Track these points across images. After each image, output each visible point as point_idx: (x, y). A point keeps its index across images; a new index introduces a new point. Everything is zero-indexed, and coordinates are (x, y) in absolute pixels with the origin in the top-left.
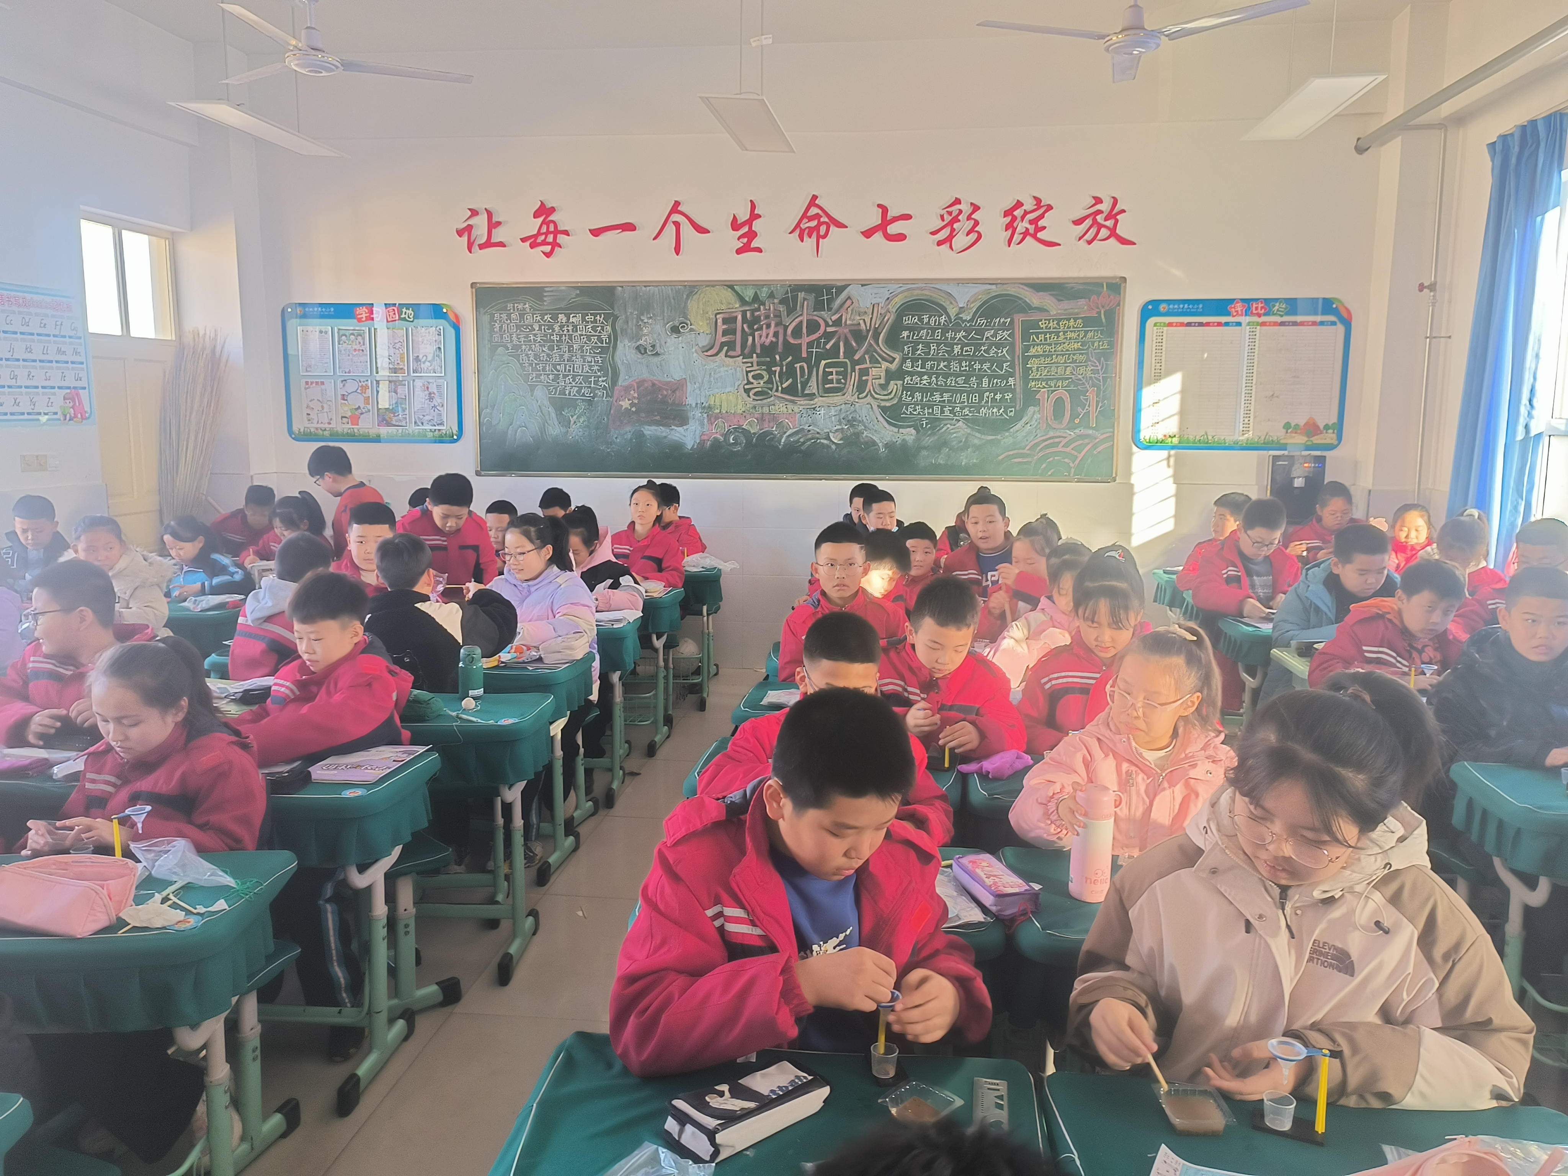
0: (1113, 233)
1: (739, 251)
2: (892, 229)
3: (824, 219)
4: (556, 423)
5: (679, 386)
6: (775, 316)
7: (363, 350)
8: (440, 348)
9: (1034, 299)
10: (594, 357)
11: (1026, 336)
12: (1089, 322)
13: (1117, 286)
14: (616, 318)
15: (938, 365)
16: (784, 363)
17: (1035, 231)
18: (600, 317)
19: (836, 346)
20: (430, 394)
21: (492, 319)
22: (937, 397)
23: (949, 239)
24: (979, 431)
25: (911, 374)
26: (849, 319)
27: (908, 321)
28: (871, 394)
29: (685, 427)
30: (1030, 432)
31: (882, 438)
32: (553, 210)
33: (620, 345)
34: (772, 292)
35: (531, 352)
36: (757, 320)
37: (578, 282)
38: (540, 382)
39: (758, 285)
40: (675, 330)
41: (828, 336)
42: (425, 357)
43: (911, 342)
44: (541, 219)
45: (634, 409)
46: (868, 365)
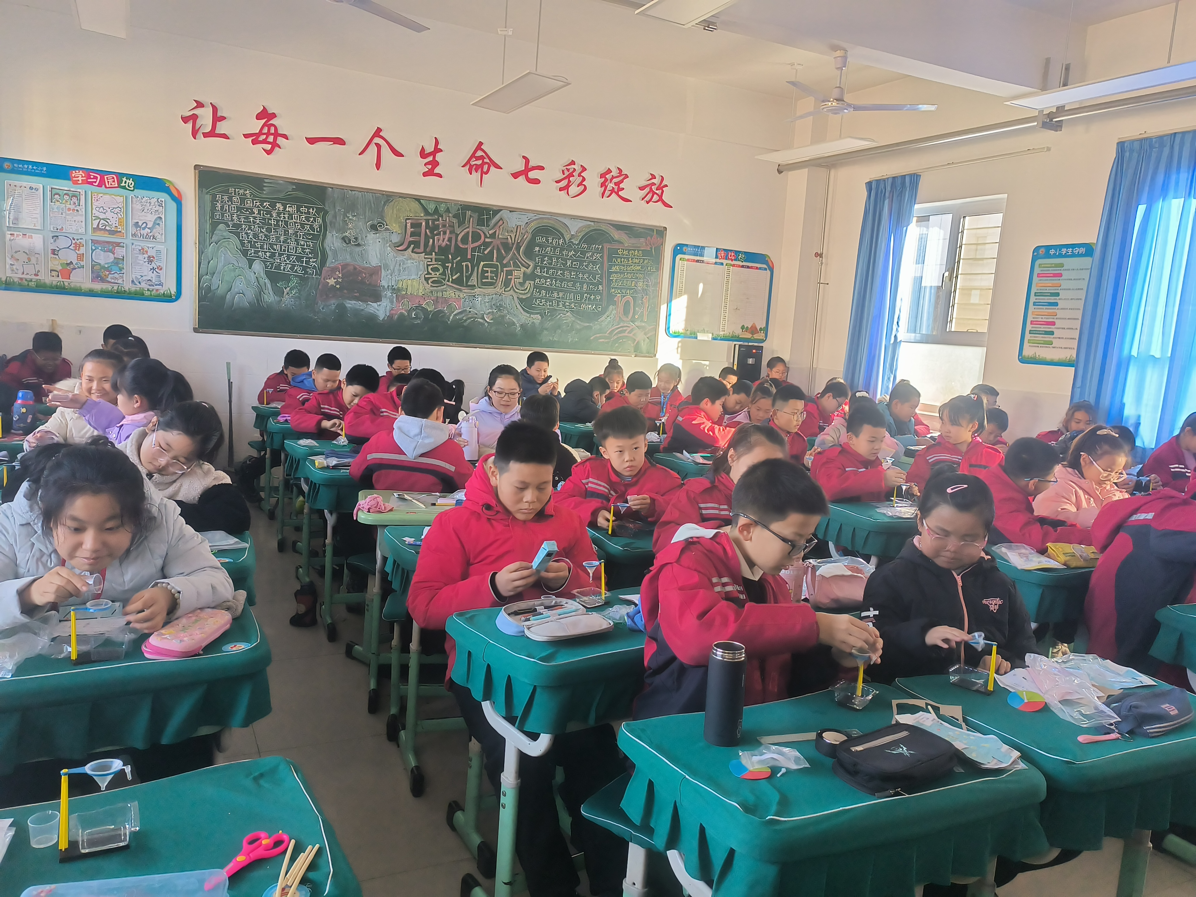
0: (661, 199)
1: (425, 174)
2: (532, 175)
3: (486, 160)
4: (271, 292)
5: (376, 271)
6: (449, 226)
7: (77, 210)
8: (160, 218)
9: (616, 235)
10: (306, 242)
11: (610, 259)
12: (646, 253)
13: (661, 232)
14: (326, 213)
15: (557, 273)
16: (455, 261)
17: (617, 191)
18: (313, 210)
19: (491, 252)
20: (149, 257)
21: (214, 200)
22: (555, 295)
23: (566, 188)
24: (580, 320)
25: (540, 277)
26: (501, 235)
27: (539, 240)
28: (514, 290)
29: (378, 303)
30: (610, 322)
31: (519, 321)
32: (274, 116)
33: (329, 235)
34: (448, 208)
35: (250, 231)
36: (437, 227)
37: (295, 179)
38: (258, 257)
39: (438, 201)
40: (374, 228)
41: (486, 245)
42: (145, 224)
43: (541, 255)
44: (264, 121)
45: (338, 286)
46: (512, 268)
